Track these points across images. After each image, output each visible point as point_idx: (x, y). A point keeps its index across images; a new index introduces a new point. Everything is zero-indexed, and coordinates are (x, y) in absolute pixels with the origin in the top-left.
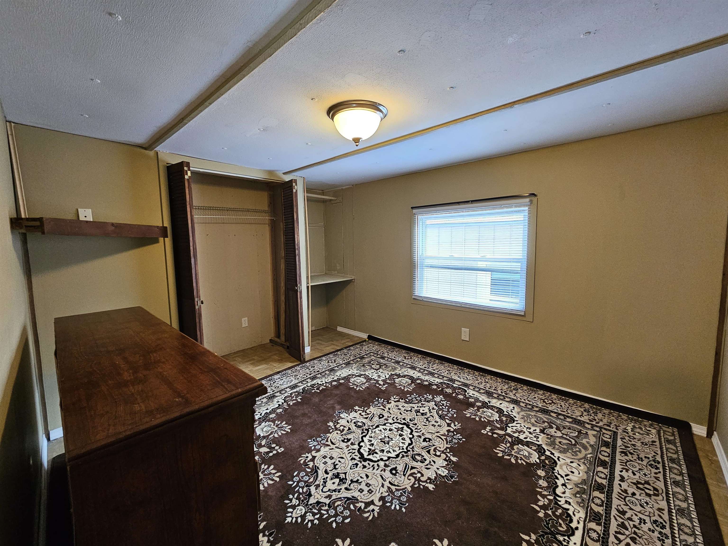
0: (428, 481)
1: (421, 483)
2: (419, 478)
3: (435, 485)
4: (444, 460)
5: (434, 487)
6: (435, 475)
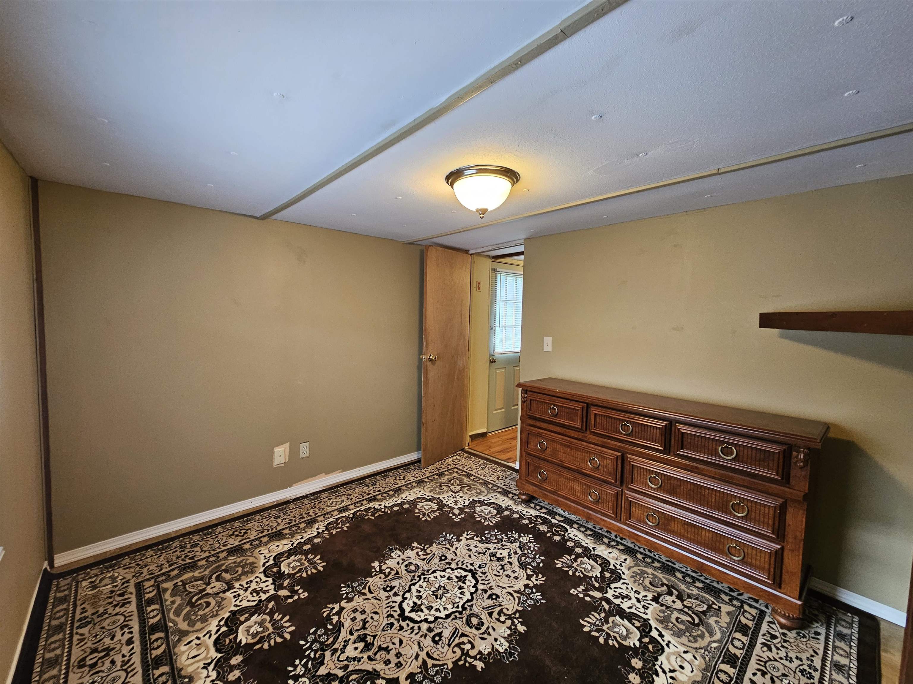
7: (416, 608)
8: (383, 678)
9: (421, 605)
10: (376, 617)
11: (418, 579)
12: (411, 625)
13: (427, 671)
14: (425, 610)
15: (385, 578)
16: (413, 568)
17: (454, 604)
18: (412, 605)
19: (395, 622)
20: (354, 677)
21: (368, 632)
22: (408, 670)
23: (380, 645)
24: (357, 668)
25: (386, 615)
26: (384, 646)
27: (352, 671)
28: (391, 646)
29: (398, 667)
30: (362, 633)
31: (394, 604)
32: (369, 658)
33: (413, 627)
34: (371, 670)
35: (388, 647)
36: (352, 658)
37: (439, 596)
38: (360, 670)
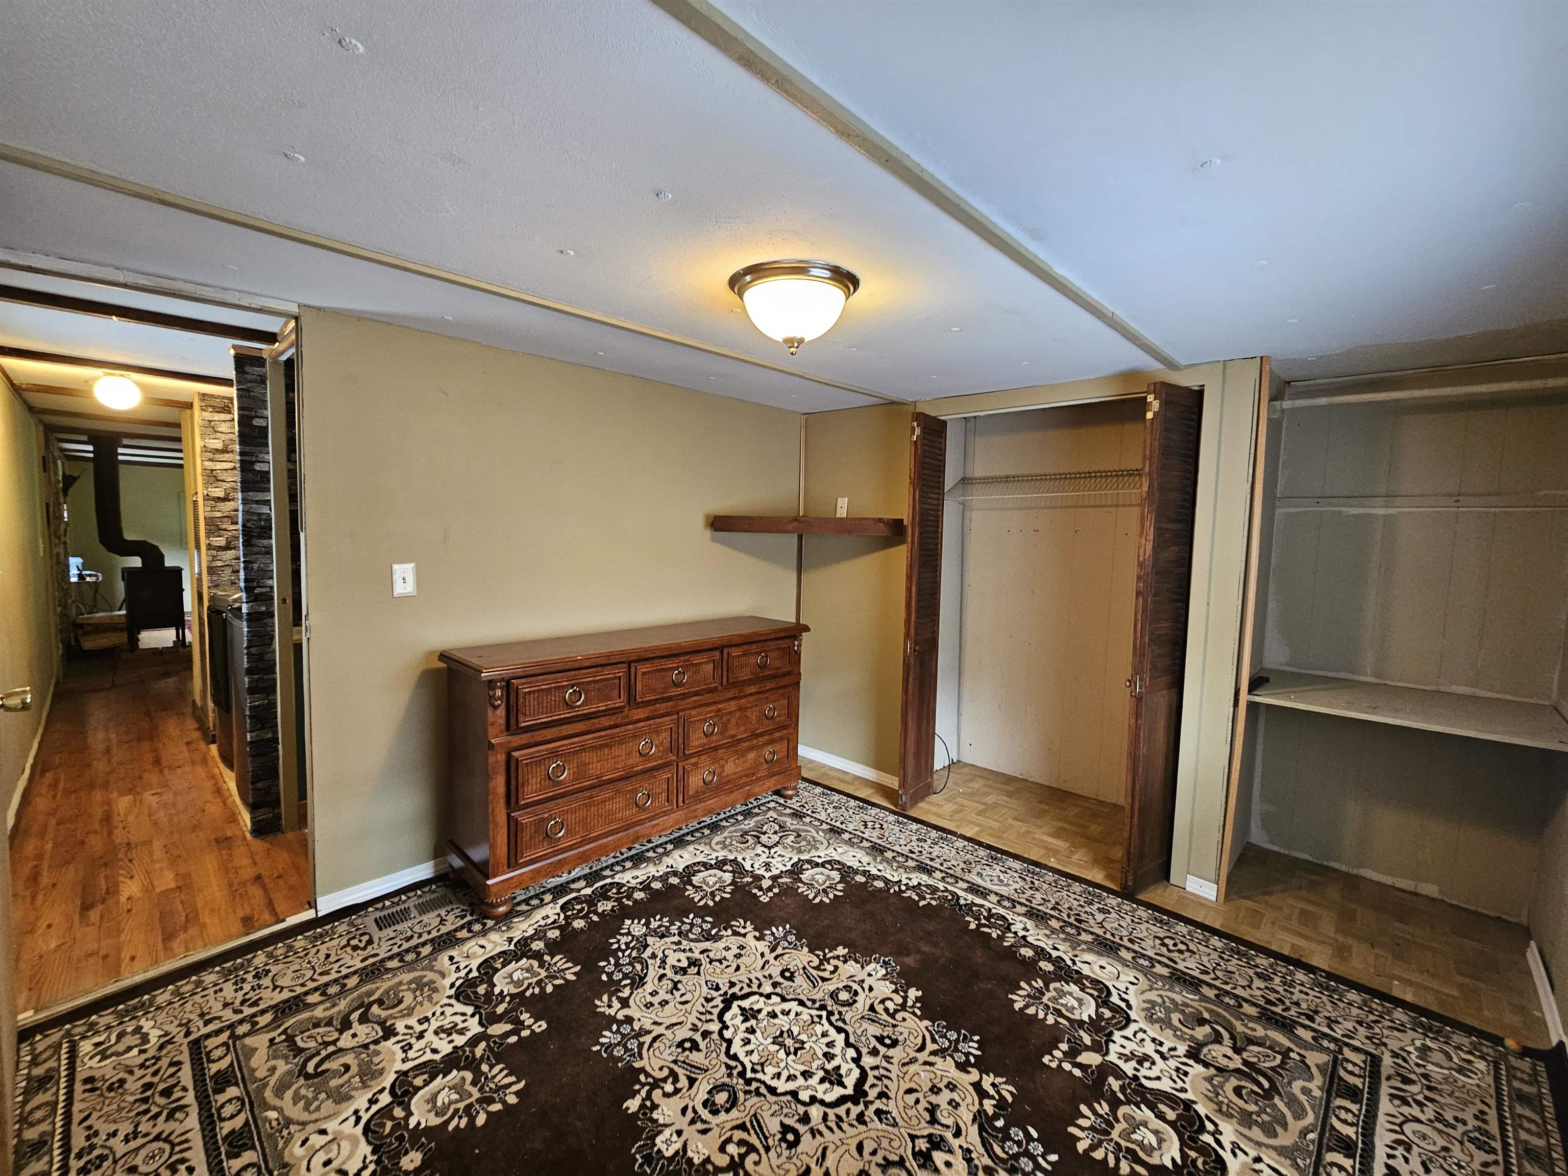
0: (648, 1103)
1: (647, 1088)
2: (663, 1088)
3: (635, 1114)
4: (709, 1157)
5: (630, 1112)
6: (661, 1121)
7: (833, 1077)
8: (981, 1104)
9: (826, 1071)
10: (868, 1147)
11: (755, 1085)
12: (871, 1080)
13: (946, 1050)
14: (834, 1063)
15: (757, 1151)
16: (721, 1098)
17: (813, 1022)
18: (827, 1085)
19: (872, 1108)
20: (998, 1150)
21: (909, 1152)
22: (955, 1074)
23: (928, 1122)
24: (982, 1151)
25: (862, 1128)
26: (927, 1116)
27: (990, 1156)
28: (923, 1104)
29: (955, 1086)
30: (914, 1164)
31: (832, 1117)
32: (958, 1134)
33: (875, 1077)
34: (976, 1126)
35: (927, 1109)
36: (969, 1166)
37: (797, 1045)
38: (984, 1143)
